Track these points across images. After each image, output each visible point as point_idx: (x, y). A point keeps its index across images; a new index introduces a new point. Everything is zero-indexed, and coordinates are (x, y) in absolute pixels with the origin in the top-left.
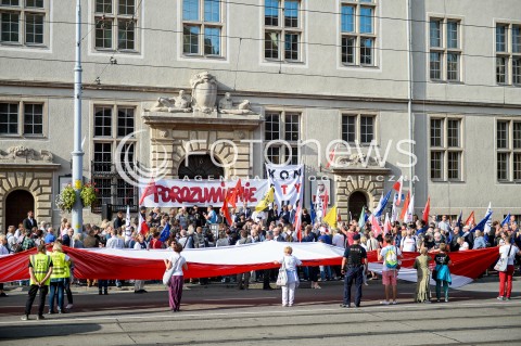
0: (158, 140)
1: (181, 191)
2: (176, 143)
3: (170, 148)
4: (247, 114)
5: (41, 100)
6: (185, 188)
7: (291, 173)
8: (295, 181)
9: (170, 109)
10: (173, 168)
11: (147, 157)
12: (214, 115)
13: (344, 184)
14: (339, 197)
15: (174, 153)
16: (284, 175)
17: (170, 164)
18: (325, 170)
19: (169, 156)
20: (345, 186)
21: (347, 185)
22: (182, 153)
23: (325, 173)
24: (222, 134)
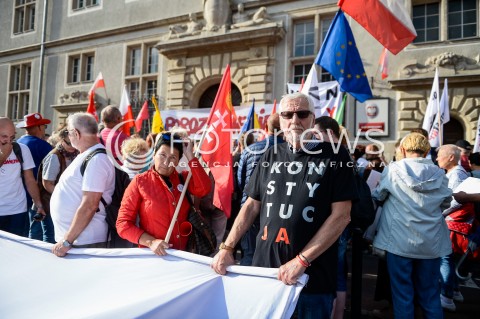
0: (172, 71)
1: (189, 122)
2: (188, 72)
3: (181, 78)
5: (92, 50)
6: (194, 119)
7: (322, 92)
8: (328, 104)
12: (222, 32)
13: (413, 104)
14: (402, 124)
15: (186, 82)
17: (180, 94)
18: (379, 86)
19: (180, 86)
20: (414, 106)
21: (418, 104)
22: (194, 82)
23: (381, 89)
24: (236, 55)
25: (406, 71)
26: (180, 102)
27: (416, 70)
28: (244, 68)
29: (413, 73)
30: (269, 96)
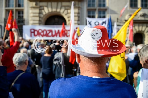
0: (32, 7)
1: (43, 32)
2: (41, 8)
6: (45, 30)
7: (101, 22)
10: (40, 21)
11: (28, 16)
15: (40, 13)
16: (97, 23)
17: (38, 18)
19: (37, 15)
22: (44, 14)
23: (121, 22)
24: (64, 4)
26: (37, 22)
28: (67, 9)
30: (79, 22)
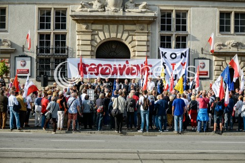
0: (81, 31)
2: (94, 33)
3: (89, 37)
4: (145, 12)
5: (4, 6)
7: (179, 54)
8: (182, 61)
9: (89, 10)
10: (92, 51)
11: (74, 44)
12: (121, 13)
13: (220, 63)
14: (216, 73)
15: (92, 40)
17: (89, 48)
18: (205, 52)
20: (221, 64)
21: (222, 63)
22: (98, 41)
23: (206, 54)
24: (127, 27)
25: (218, 47)
27: (222, 47)
28: (132, 35)
29: (221, 49)
30: (149, 54)
